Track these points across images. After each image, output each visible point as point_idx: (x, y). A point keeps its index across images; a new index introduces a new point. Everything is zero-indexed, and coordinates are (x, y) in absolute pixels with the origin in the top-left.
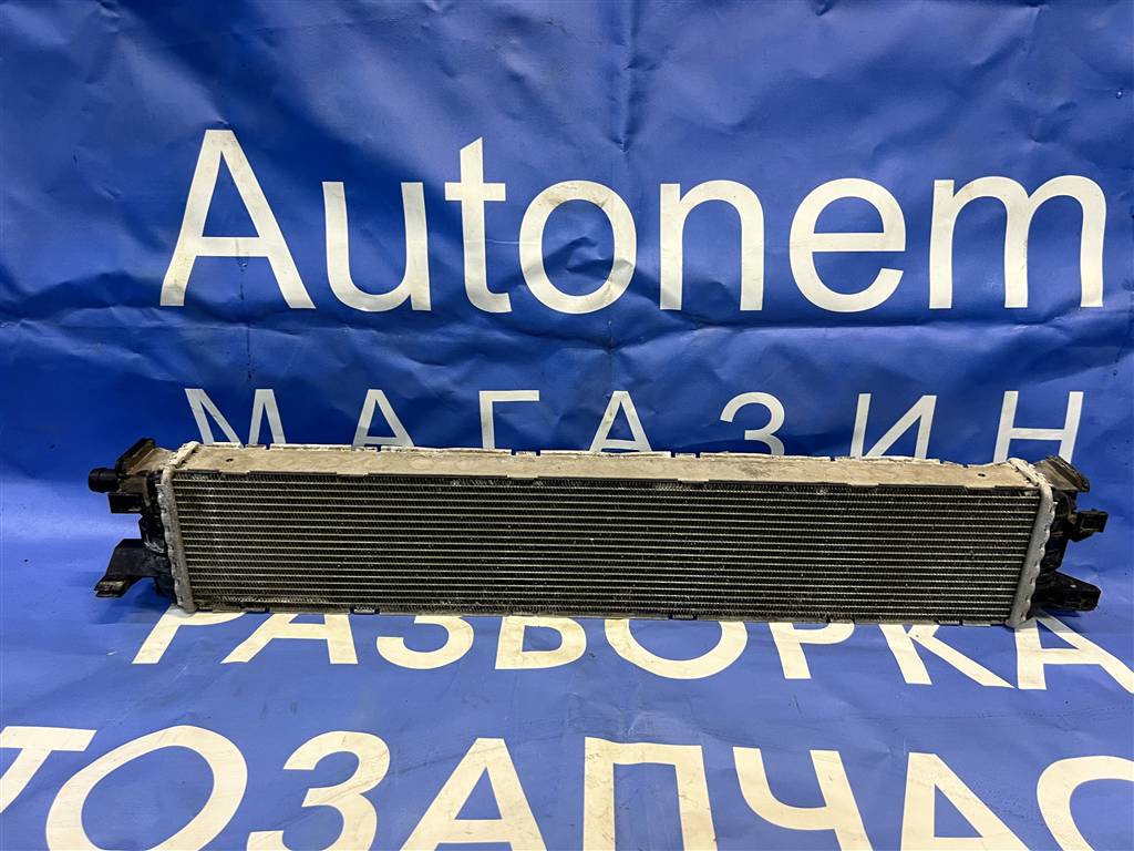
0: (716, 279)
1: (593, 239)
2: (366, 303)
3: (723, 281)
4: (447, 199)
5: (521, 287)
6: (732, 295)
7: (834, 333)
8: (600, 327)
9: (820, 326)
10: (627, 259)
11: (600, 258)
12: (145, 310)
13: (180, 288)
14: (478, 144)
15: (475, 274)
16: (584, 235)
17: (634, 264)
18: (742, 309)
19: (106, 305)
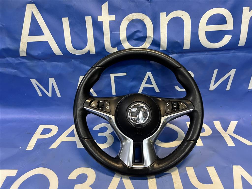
1: (141, 30)
2: (77, 53)
3: (178, 41)
4: (98, 21)
5: (120, 45)
6: (181, 45)
7: (209, 55)
9: (206, 52)
10: (151, 36)
11: (143, 36)
13: (25, 51)
14: (106, 4)
15: (107, 42)
16: (139, 29)
17: (152, 36)
18: (184, 49)
19: (5, 57)
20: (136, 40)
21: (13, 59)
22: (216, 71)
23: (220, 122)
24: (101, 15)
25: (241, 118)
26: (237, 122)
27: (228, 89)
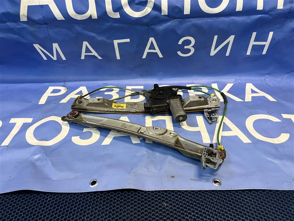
0: (177, 5)
2: (79, 17)
3: (179, 6)
5: (122, 10)
6: (182, 10)
7: (209, 20)
8: (145, 21)
9: (206, 17)
11: (144, 0)
13: (26, 16)
15: (109, 7)
17: (153, 1)
18: (184, 14)
19: (5, 22)
20: (137, 4)
21: (14, 24)
22: (216, 37)
23: (217, 84)
25: (236, 81)
26: (233, 84)
27: (228, 54)
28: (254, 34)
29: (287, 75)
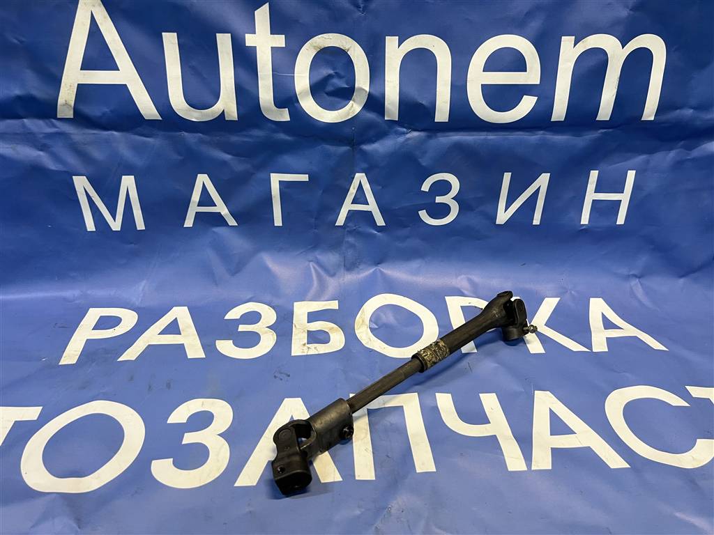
0: (420, 101)
1: (342, 73)
2: (195, 116)
3: (424, 103)
4: (247, 45)
5: (296, 104)
7: (492, 137)
8: (347, 130)
9: (483, 132)
10: (364, 88)
11: (346, 86)
12: (47, 121)
13: (70, 106)
15: (266, 94)
16: (337, 71)
17: (367, 89)
18: (436, 120)
19: (19, 118)
20: (330, 94)
21: (40, 122)
22: (507, 177)
24: (254, 32)
25: (567, 292)
26: (558, 299)
27: (537, 220)
28: (594, 175)
29: (682, 281)
